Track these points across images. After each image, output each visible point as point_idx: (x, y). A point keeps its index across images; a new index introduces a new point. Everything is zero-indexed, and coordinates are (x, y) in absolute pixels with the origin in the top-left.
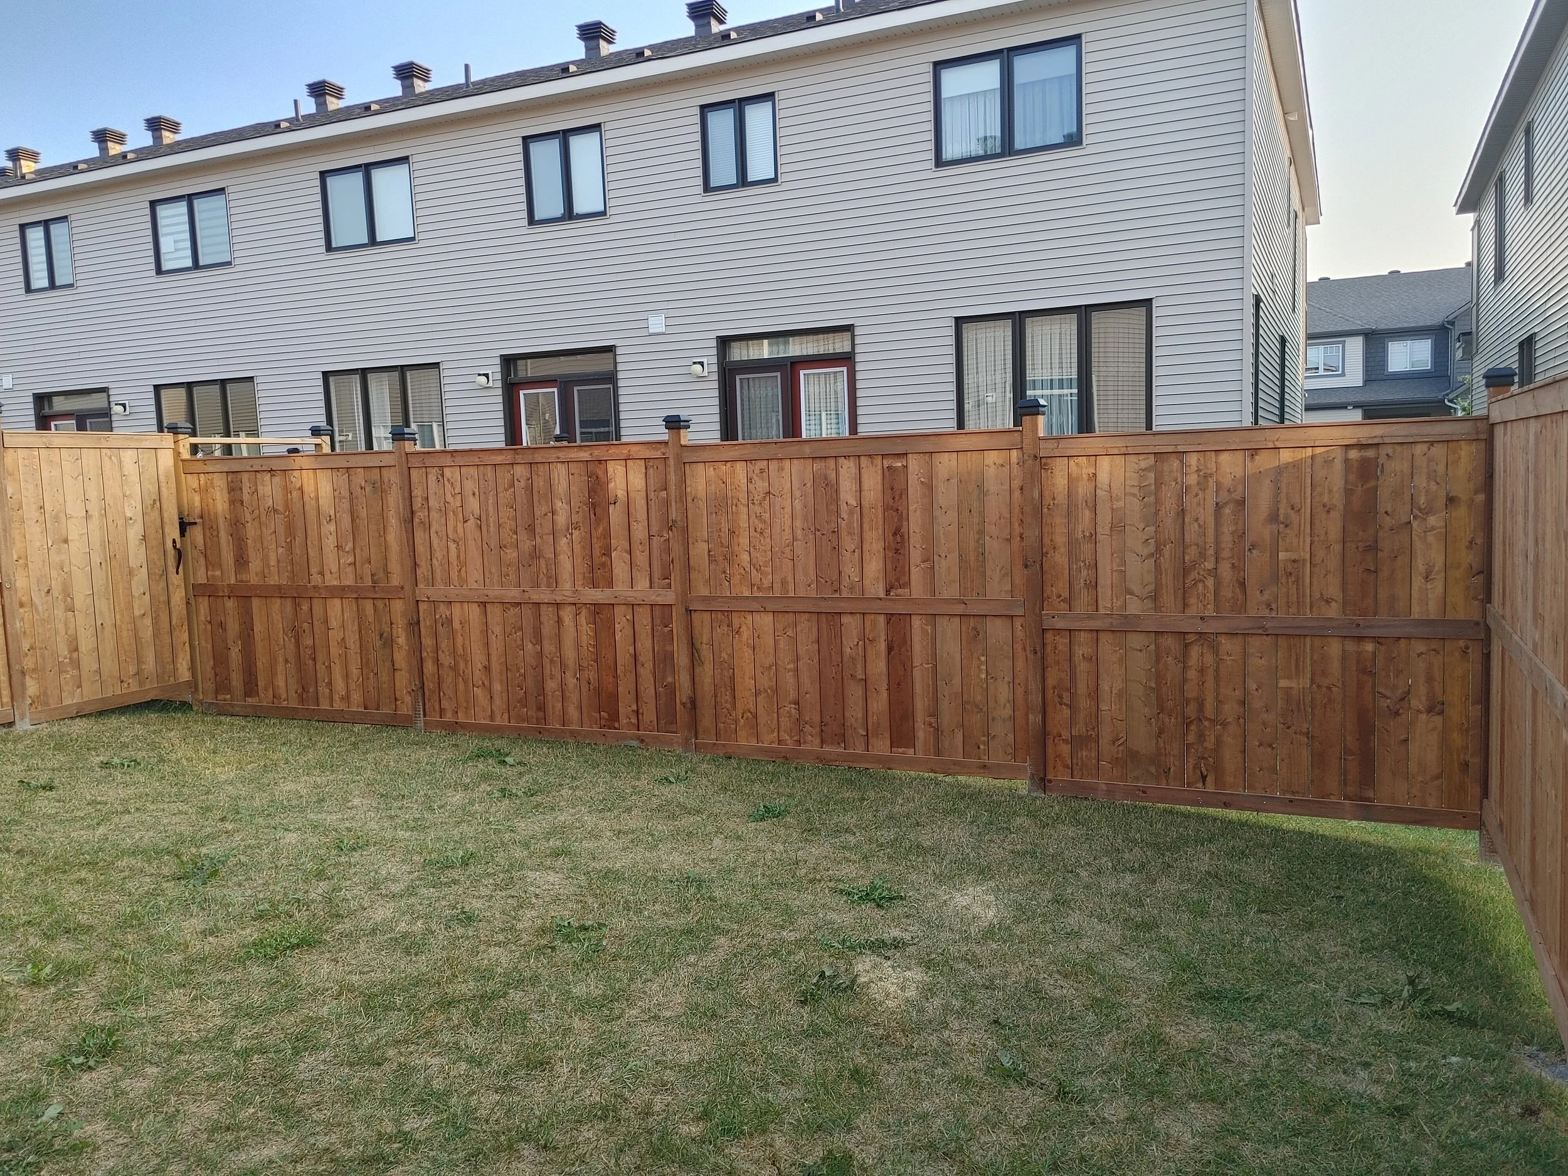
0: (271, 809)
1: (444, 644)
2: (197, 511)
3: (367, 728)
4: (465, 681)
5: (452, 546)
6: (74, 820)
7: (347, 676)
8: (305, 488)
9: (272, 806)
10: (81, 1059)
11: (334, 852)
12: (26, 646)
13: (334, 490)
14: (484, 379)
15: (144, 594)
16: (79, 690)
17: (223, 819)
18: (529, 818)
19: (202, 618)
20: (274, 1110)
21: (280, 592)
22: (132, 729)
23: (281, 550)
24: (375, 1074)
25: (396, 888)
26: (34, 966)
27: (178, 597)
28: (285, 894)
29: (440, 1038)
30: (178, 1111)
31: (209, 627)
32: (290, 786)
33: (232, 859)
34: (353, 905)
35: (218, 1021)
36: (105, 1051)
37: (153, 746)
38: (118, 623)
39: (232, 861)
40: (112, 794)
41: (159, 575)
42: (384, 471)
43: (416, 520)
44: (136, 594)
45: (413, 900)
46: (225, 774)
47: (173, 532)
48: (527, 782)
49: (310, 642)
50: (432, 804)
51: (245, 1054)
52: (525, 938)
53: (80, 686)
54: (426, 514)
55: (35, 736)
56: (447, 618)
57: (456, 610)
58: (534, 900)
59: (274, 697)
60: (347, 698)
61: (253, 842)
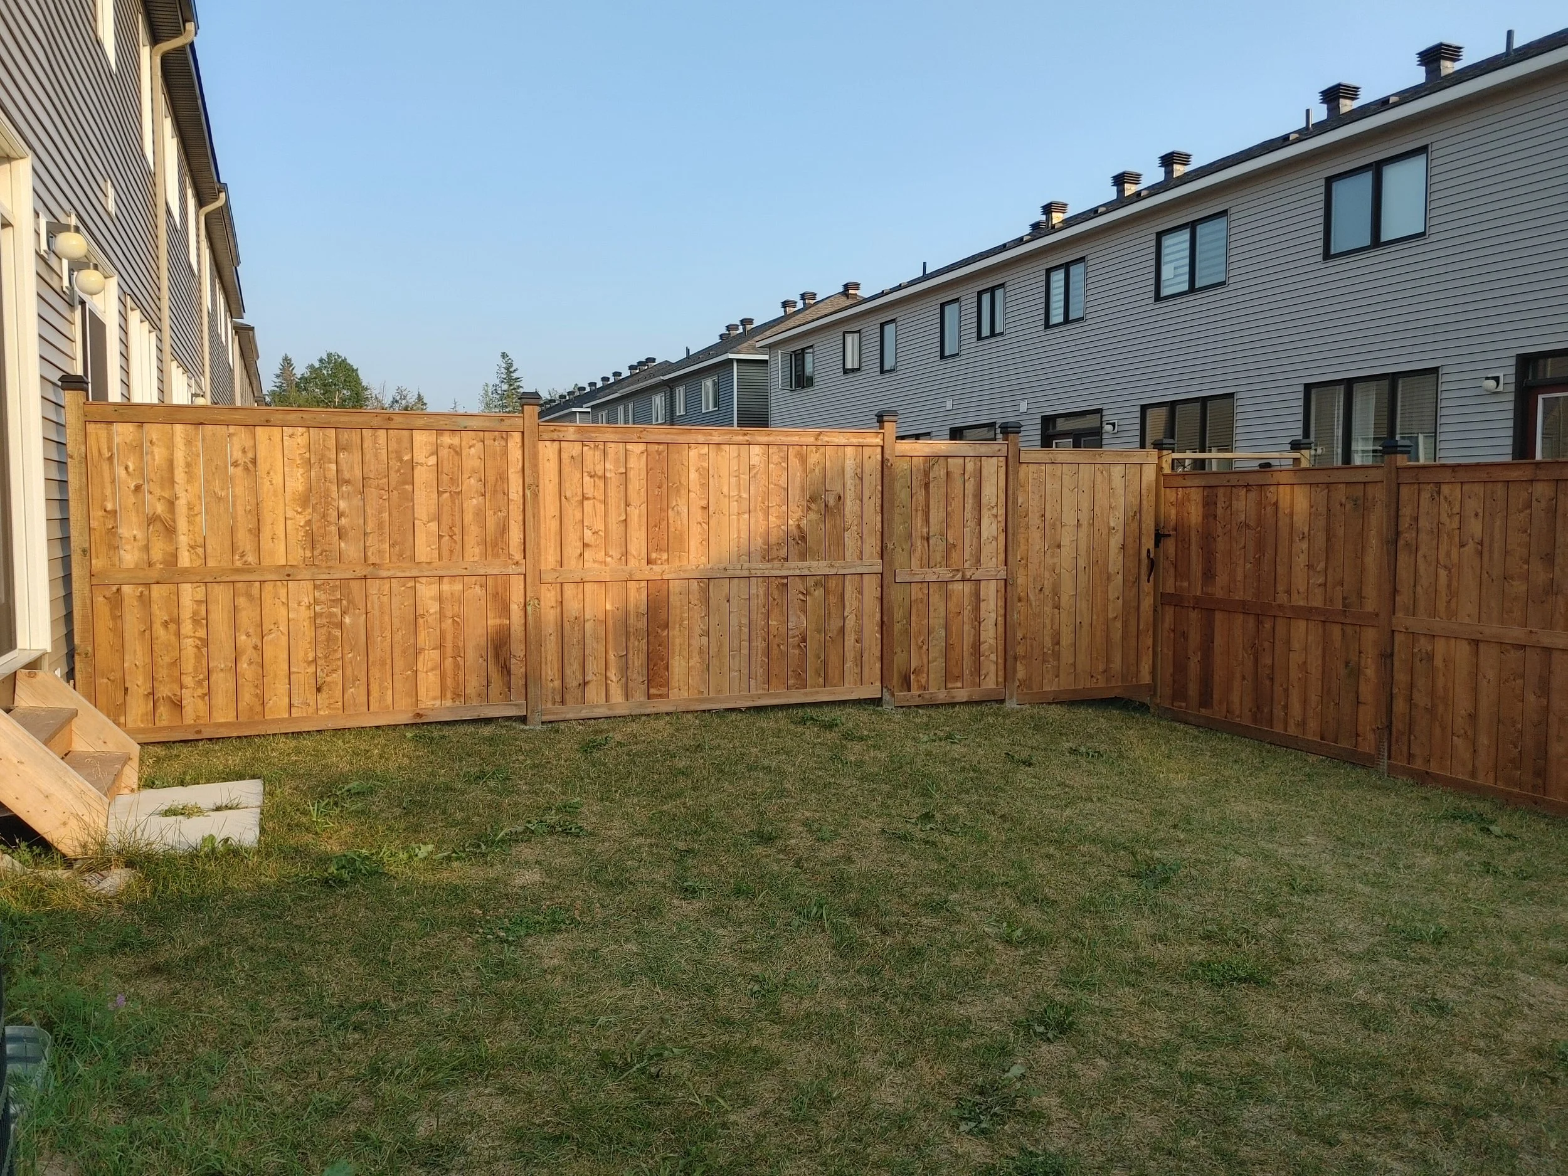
0: (1222, 827)
1: (1421, 682)
2: (1173, 523)
3: (1322, 761)
4: (1443, 728)
5: (1443, 573)
6: (1046, 797)
7: (1305, 702)
8: (1281, 504)
9: (1222, 824)
10: (1041, 1029)
11: (1285, 889)
12: (1019, 635)
13: (1311, 507)
14: (1492, 383)
15: (1118, 598)
16: (1057, 679)
17: (1175, 827)
18: (1520, 905)
19: (1166, 625)
20: (1216, 1152)
21: (1244, 608)
22: (1098, 721)
23: (1248, 566)
24: (1326, 1153)
25: (1355, 948)
26: (1009, 926)
27: (1147, 603)
28: (1234, 921)
29: (1402, 1139)
30: (1124, 1115)
31: (1172, 635)
32: (1240, 807)
33: (1182, 869)
34: (1306, 953)
35: (1165, 1034)
36: (1064, 1028)
37: (1115, 742)
38: (1094, 623)
39: (1183, 872)
40: (1079, 780)
41: (1132, 582)
42: (1369, 488)
43: (1401, 543)
44: (1111, 597)
45: (1372, 967)
46: (1179, 781)
47: (1149, 543)
48: (1518, 861)
49: (1269, 661)
50: (1397, 862)
51: (1190, 1079)
52: (1514, 1054)
53: (1058, 676)
54: (1414, 535)
55: (1019, 715)
56: (1427, 653)
57: (1440, 646)
58: (1526, 1010)
59: (1228, 711)
60: (1303, 724)
61: (1203, 857)
